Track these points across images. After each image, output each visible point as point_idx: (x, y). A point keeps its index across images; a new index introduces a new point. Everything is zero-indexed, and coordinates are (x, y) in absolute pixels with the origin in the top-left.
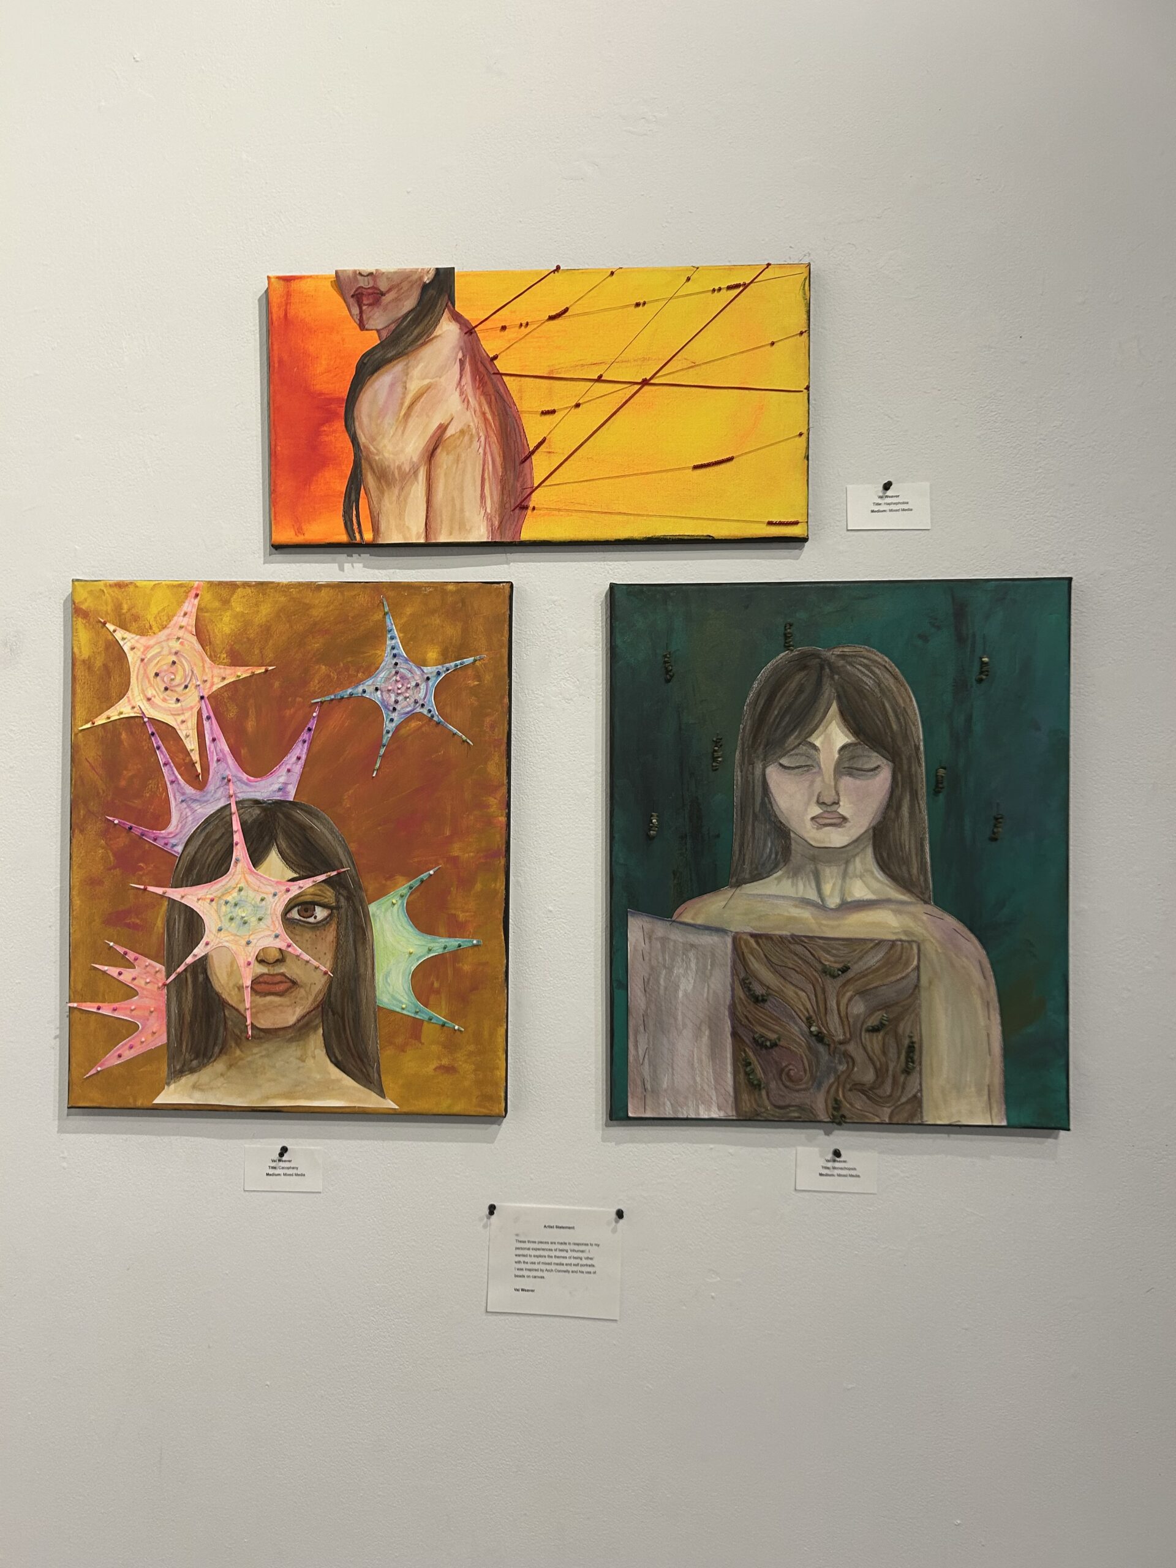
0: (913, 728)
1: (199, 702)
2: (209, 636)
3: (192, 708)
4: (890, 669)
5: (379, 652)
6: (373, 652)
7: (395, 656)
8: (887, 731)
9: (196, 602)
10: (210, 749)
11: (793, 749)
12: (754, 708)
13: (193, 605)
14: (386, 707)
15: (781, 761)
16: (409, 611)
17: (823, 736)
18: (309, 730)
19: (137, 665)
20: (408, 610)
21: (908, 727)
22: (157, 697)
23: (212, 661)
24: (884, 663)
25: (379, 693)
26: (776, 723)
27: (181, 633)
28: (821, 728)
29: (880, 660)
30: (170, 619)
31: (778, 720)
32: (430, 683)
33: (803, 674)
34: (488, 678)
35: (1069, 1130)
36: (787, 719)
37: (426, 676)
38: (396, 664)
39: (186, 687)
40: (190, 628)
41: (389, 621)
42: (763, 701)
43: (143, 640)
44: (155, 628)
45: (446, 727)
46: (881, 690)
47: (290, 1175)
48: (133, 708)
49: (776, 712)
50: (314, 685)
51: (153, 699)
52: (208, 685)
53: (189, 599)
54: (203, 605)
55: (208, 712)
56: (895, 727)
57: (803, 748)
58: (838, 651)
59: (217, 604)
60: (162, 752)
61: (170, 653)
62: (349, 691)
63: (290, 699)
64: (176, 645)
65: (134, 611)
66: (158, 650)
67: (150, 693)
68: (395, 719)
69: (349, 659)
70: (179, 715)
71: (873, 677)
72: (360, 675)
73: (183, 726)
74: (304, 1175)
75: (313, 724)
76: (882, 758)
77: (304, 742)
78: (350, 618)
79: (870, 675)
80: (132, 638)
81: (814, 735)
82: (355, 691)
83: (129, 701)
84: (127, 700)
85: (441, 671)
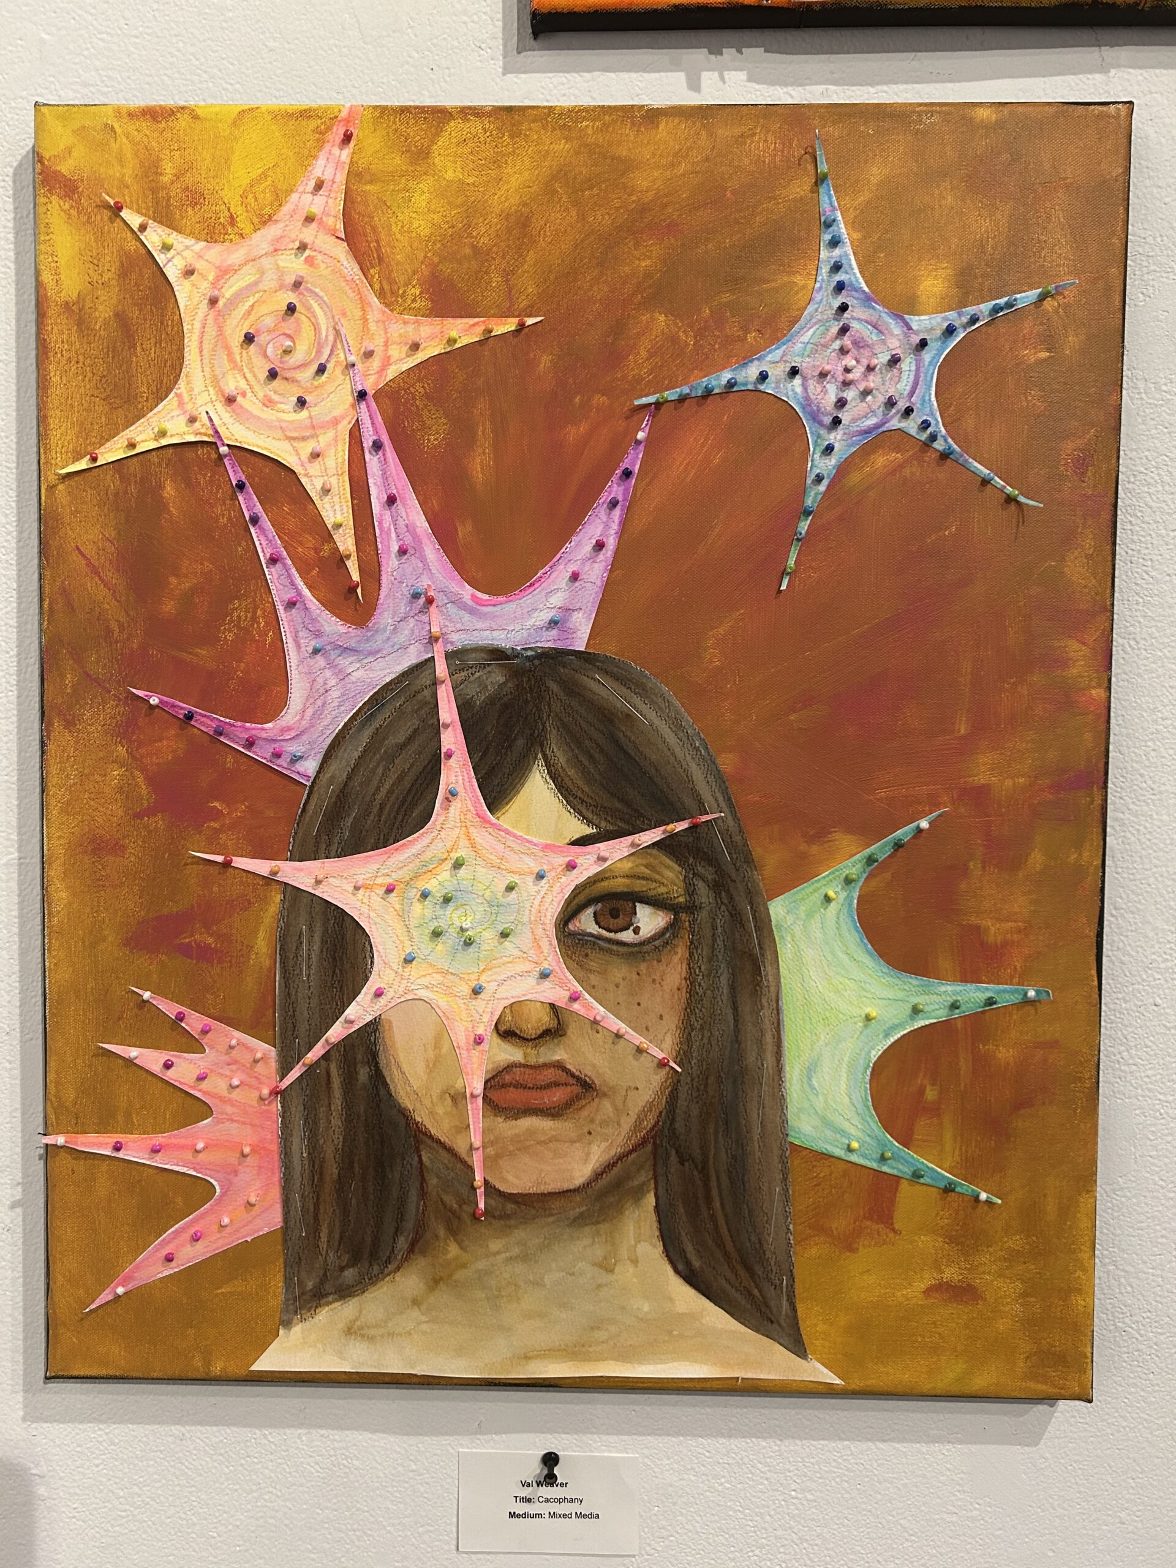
1: (353, 406)
2: (377, 242)
3: (336, 422)
5: (799, 280)
6: (786, 279)
7: (840, 287)
9: (345, 155)
10: (380, 523)
13: (338, 164)
14: (815, 417)
16: (876, 173)
18: (627, 474)
19: (201, 315)
20: (875, 170)
22: (249, 394)
23: (386, 305)
25: (797, 381)
27: (308, 234)
30: (279, 197)
32: (927, 355)
34: (1072, 341)
37: (916, 340)
38: (843, 308)
39: (321, 370)
40: (330, 221)
41: (828, 201)
43: (215, 253)
44: (243, 223)
45: (964, 466)
47: (565, 1516)
48: (192, 420)
50: (638, 362)
51: (239, 399)
52: (376, 363)
53: (327, 147)
54: (362, 164)
55: (376, 431)
59: (398, 161)
60: (263, 531)
61: (281, 287)
62: (726, 376)
63: (577, 399)
64: (293, 265)
65: (189, 179)
66: (253, 279)
67: (232, 384)
68: (837, 446)
69: (726, 297)
70: (304, 439)
72: (750, 337)
73: (315, 468)
74: (598, 1517)
75: (634, 460)
77: (614, 504)
78: (728, 194)
80: (187, 247)
82: (740, 378)
83: (181, 404)
84: (175, 403)
85: (956, 324)
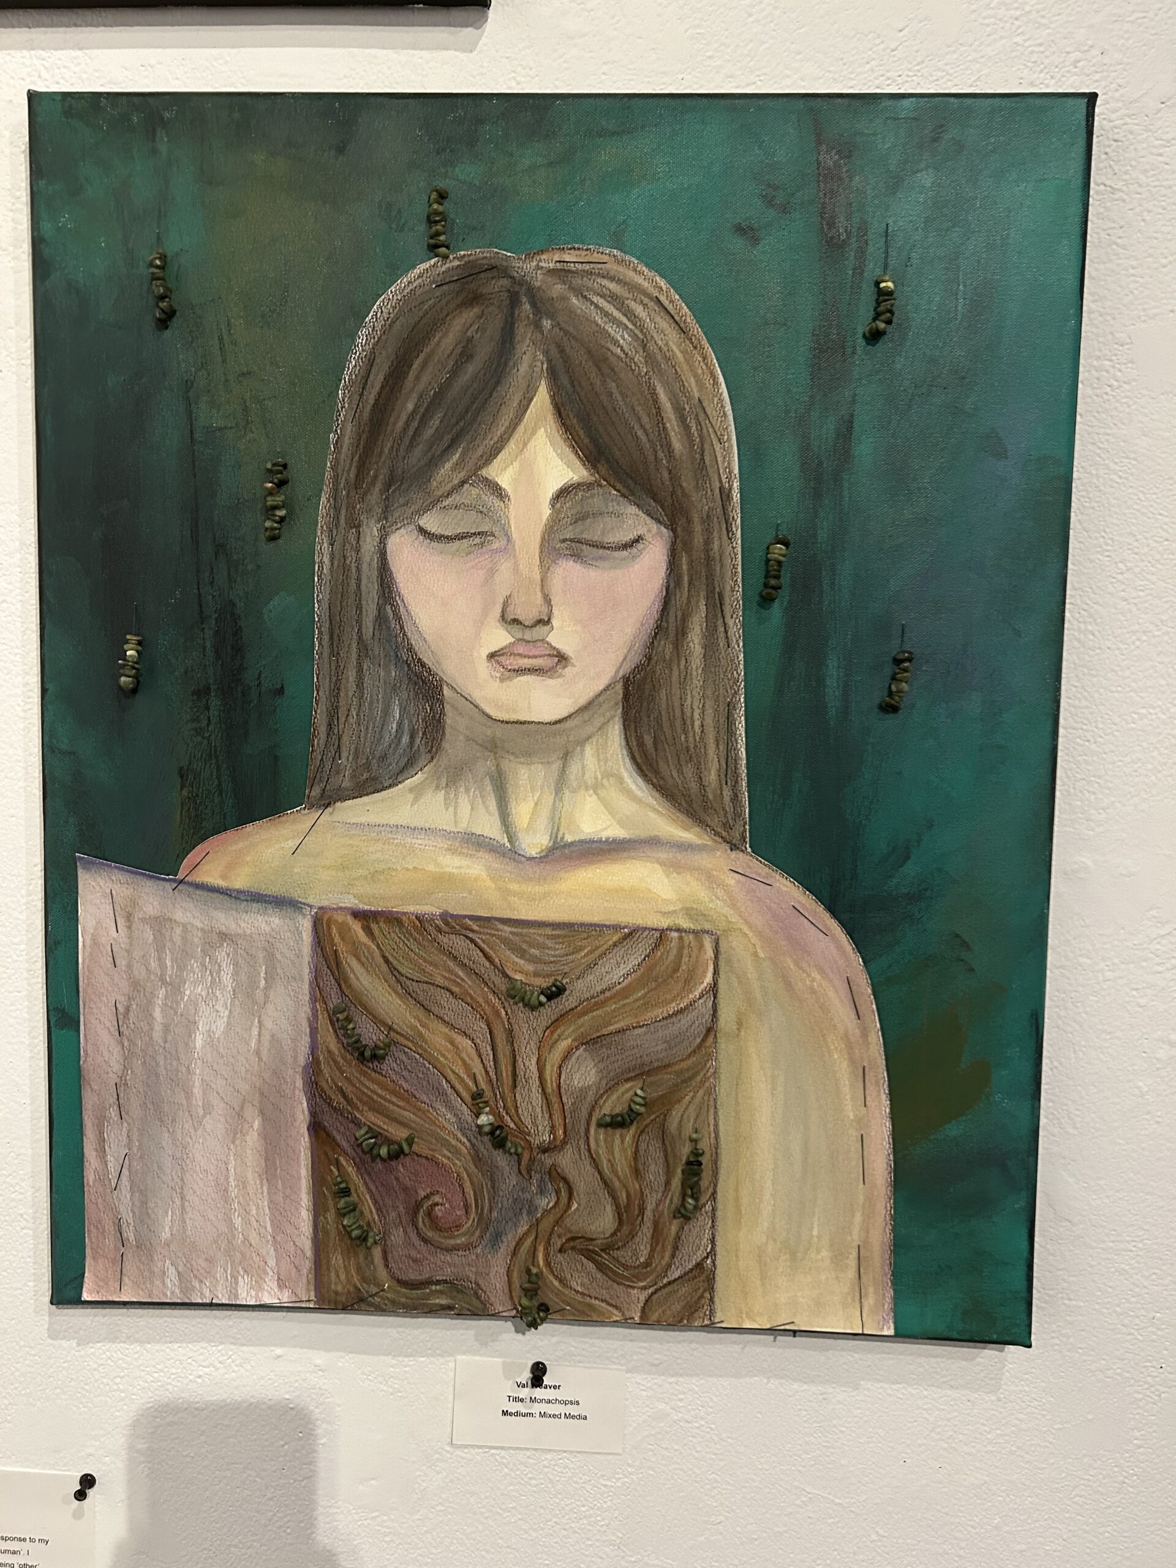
0: (717, 447)
4: (670, 307)
8: (661, 455)
11: (449, 494)
12: (361, 395)
15: (421, 523)
17: (516, 464)
21: (707, 446)
24: (656, 294)
26: (411, 433)
28: (512, 445)
29: (646, 284)
31: (415, 424)
33: (470, 314)
35: (1030, 1346)
36: (435, 422)
42: (381, 377)
46: (649, 358)
49: (410, 406)
56: (677, 445)
57: (471, 493)
58: (549, 260)
71: (630, 326)
76: (648, 520)
79: (625, 320)
81: (497, 462)
